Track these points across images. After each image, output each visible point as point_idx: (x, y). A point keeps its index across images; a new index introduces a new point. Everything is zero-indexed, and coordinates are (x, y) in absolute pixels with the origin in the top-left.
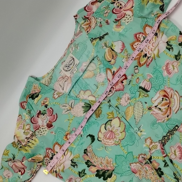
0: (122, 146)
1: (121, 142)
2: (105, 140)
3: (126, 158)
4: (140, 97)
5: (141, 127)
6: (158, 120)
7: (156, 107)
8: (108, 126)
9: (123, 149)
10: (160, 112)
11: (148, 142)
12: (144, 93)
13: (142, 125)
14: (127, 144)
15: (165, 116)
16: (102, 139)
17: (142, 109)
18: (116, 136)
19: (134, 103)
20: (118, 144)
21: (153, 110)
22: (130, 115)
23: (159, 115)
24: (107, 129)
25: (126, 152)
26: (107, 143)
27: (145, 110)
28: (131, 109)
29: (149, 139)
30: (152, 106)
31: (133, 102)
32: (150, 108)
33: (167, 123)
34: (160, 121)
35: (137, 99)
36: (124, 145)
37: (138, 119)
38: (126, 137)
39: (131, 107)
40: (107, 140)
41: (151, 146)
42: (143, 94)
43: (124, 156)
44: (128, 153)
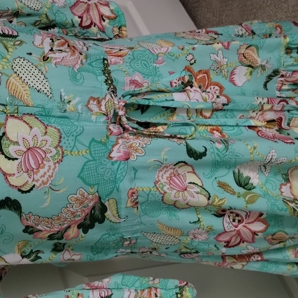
0: (71, 151)
1: (61, 147)
2: (36, 177)
3: (94, 160)
4: (10, 50)
5: (63, 94)
6: (74, 66)
7: (51, 50)
8: (12, 150)
9: (76, 153)
10: (64, 54)
11: (93, 106)
12: (11, 41)
13: (62, 90)
14: (74, 138)
15: (77, 55)
16: (30, 181)
17: (34, 67)
18: (43, 149)
19: (10, 67)
20: (60, 157)
21: (52, 58)
22: (24, 93)
23: (67, 58)
24: (15, 156)
25: (86, 152)
26: (45, 179)
27: (41, 65)
28: (15, 82)
29: (91, 102)
30: (44, 53)
31: (6, 67)
32: (44, 57)
33: (89, 61)
34: (77, 67)
35: (8, 57)
36: (72, 145)
37: (46, 87)
38: (61, 131)
39: (11, 78)
40: (39, 172)
41: (103, 108)
42: (12, 43)
43: (90, 161)
44: (89, 148)
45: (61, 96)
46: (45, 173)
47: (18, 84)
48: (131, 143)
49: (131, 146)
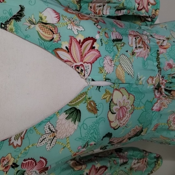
0: (137, 107)
1: (134, 105)
2: (122, 122)
3: (146, 111)
4: (119, 50)
5: (139, 75)
6: (145, 57)
7: (136, 48)
8: (114, 108)
9: (139, 108)
10: (141, 49)
11: (150, 81)
12: (120, 44)
13: (139, 73)
14: (140, 100)
15: (146, 49)
16: (119, 123)
17: (128, 59)
18: (127, 107)
19: (118, 61)
20: (133, 111)
21: (136, 52)
22: (122, 76)
23: (142, 52)
24: (115, 112)
25: (143, 107)
26: (124, 123)
27: (131, 58)
28: (119, 70)
29: (150, 79)
30: (133, 49)
31: (116, 61)
32: (133, 52)
33: (151, 53)
34: (146, 57)
35: (118, 54)
36: (138, 104)
37: (132, 72)
38: (135, 97)
39: (118, 67)
40: (123, 119)
41: (154, 82)
42: (120, 45)
43: (144, 112)
44: (145, 105)
45: (138, 76)
46: (125, 120)
47: (120, 70)
48: (163, 102)
49: (162, 103)
